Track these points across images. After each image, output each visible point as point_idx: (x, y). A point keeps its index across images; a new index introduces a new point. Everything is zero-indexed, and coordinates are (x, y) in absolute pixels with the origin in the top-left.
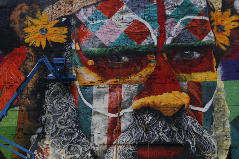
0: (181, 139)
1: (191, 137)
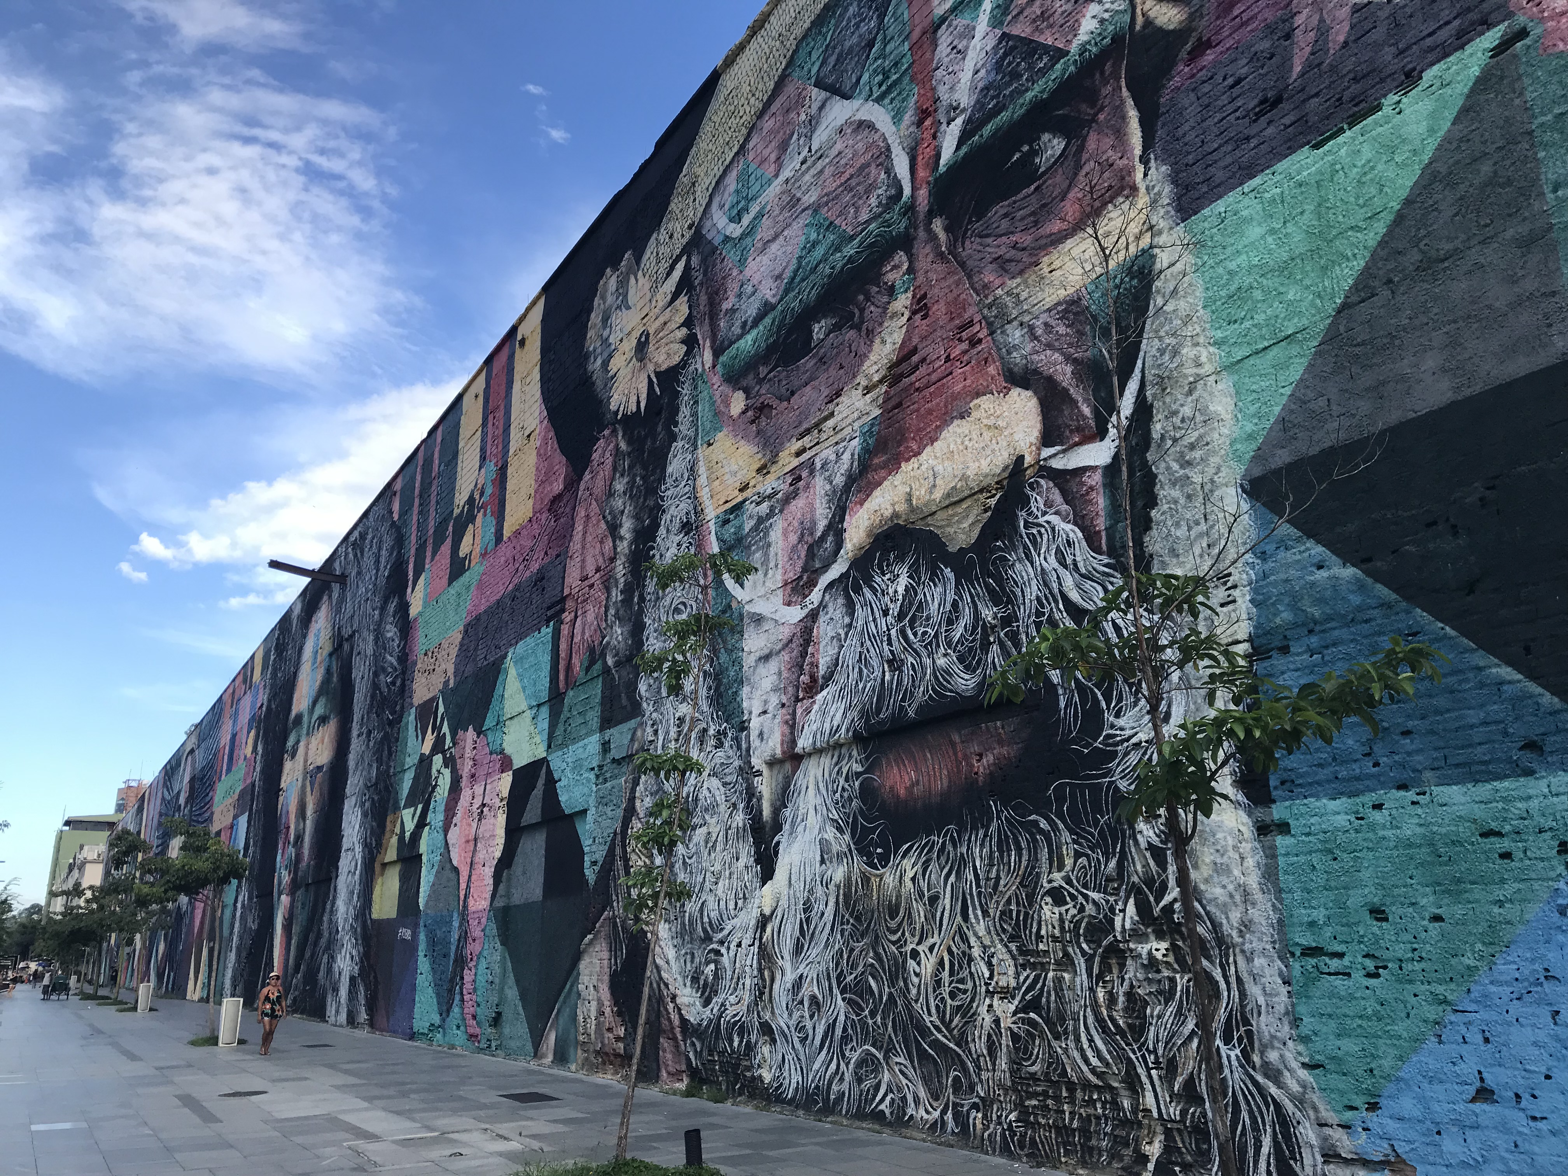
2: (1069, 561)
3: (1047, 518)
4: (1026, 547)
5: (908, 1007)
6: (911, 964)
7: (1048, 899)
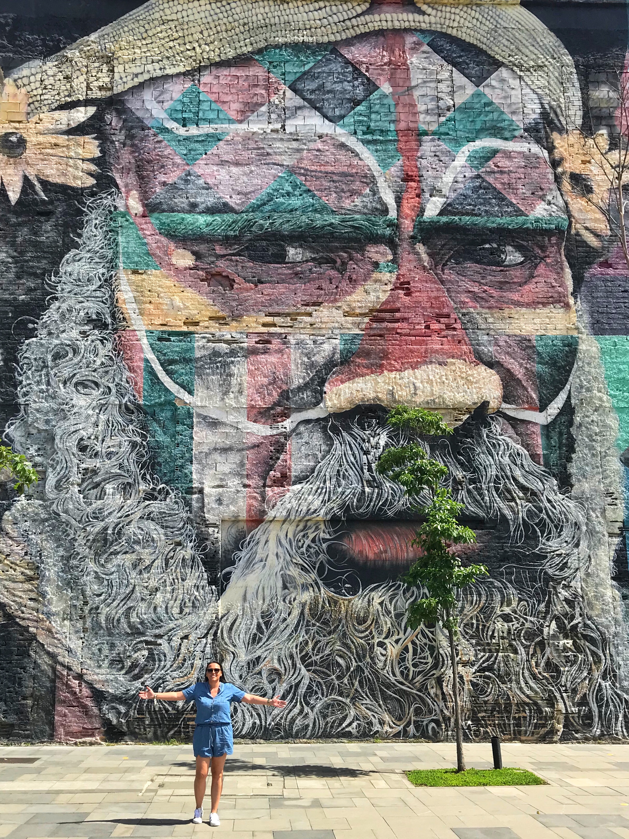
0: (480, 504)
1: (509, 497)
2: (519, 462)
3: (502, 437)
4: (487, 447)
5: (376, 673)
6: (378, 650)
7: (499, 619)
